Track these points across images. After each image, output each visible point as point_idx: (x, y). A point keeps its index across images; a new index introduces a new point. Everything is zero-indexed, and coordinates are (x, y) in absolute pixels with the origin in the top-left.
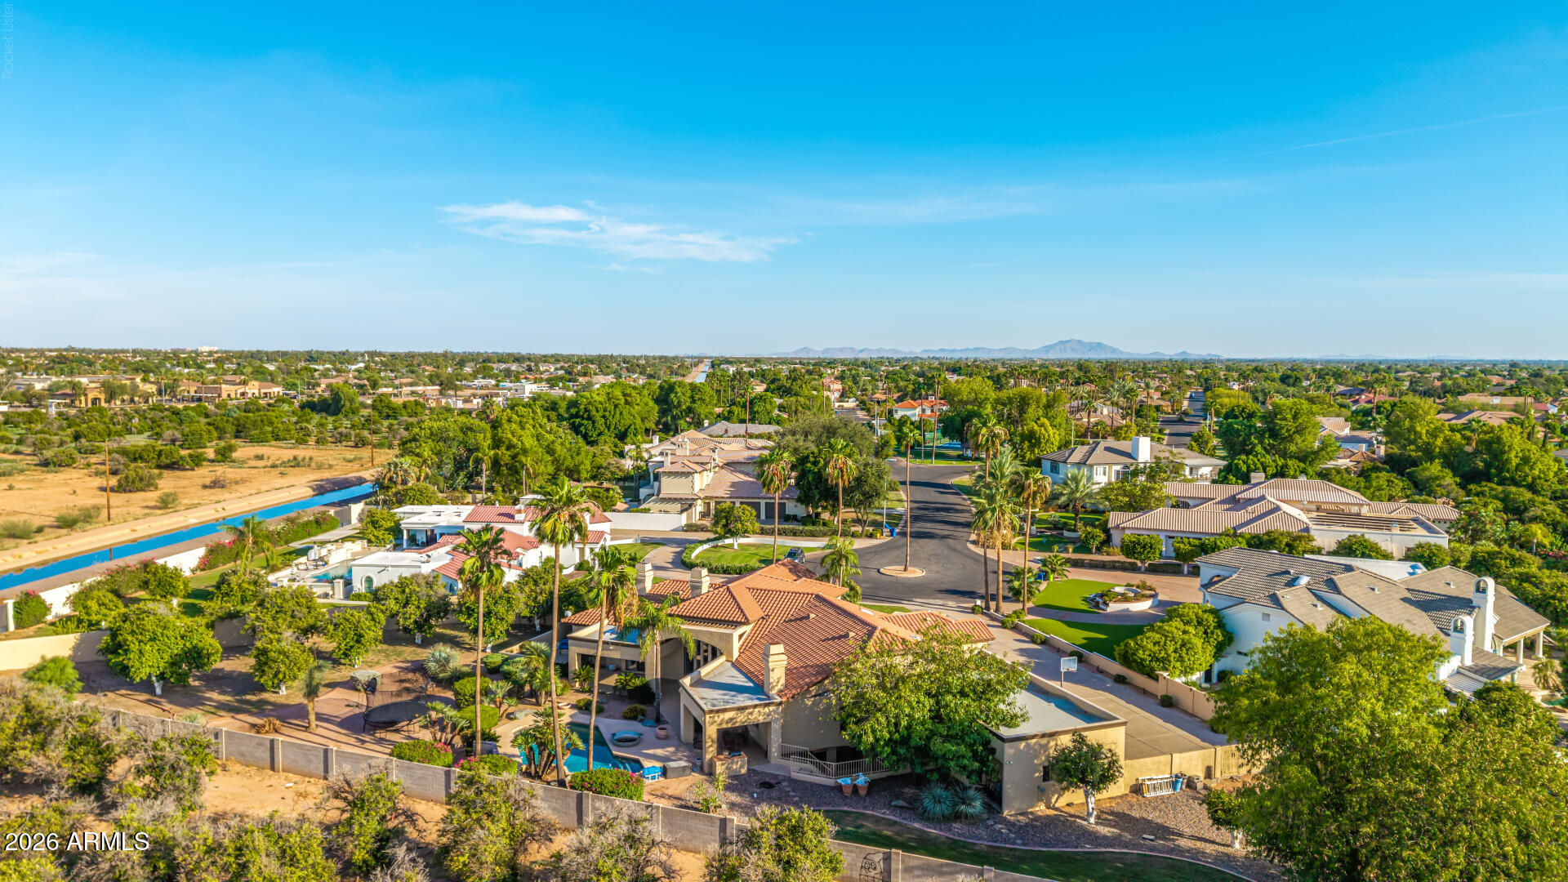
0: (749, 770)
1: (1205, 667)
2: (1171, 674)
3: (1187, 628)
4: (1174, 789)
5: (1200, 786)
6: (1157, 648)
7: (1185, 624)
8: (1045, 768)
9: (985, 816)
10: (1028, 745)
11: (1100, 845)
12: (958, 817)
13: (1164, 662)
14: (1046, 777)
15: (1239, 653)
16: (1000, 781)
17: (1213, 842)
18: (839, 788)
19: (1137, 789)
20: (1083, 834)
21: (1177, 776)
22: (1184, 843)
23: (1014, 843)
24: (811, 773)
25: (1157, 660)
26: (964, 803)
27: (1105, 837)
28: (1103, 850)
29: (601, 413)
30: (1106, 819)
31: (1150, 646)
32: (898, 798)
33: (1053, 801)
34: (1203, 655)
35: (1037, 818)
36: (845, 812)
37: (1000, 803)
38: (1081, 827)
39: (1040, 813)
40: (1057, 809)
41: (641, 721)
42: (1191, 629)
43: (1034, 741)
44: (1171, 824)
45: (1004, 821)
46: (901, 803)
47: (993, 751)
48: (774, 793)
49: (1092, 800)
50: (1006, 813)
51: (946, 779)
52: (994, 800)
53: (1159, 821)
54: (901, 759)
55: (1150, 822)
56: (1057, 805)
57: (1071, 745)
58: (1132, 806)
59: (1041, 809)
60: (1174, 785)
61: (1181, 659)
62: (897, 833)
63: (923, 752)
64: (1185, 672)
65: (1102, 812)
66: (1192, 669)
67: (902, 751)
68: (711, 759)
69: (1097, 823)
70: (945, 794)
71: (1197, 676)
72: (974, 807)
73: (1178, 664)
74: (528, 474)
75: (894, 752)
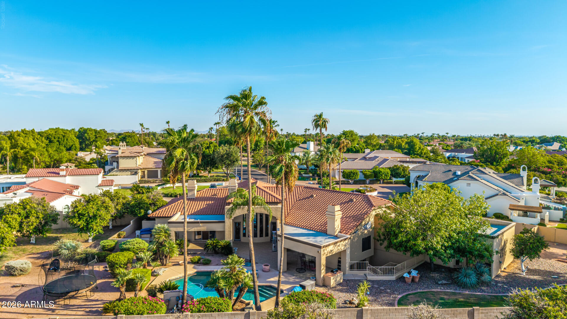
0: (343, 279)
10: (499, 240)
14: (501, 256)
29: (57, 139)
33: (502, 267)
35: (505, 277)
38: (525, 278)
40: (504, 272)
43: (500, 237)
45: (497, 281)
46: (444, 282)
50: (493, 277)
56: (502, 270)
59: (499, 273)
69: (526, 275)
74: (36, 162)
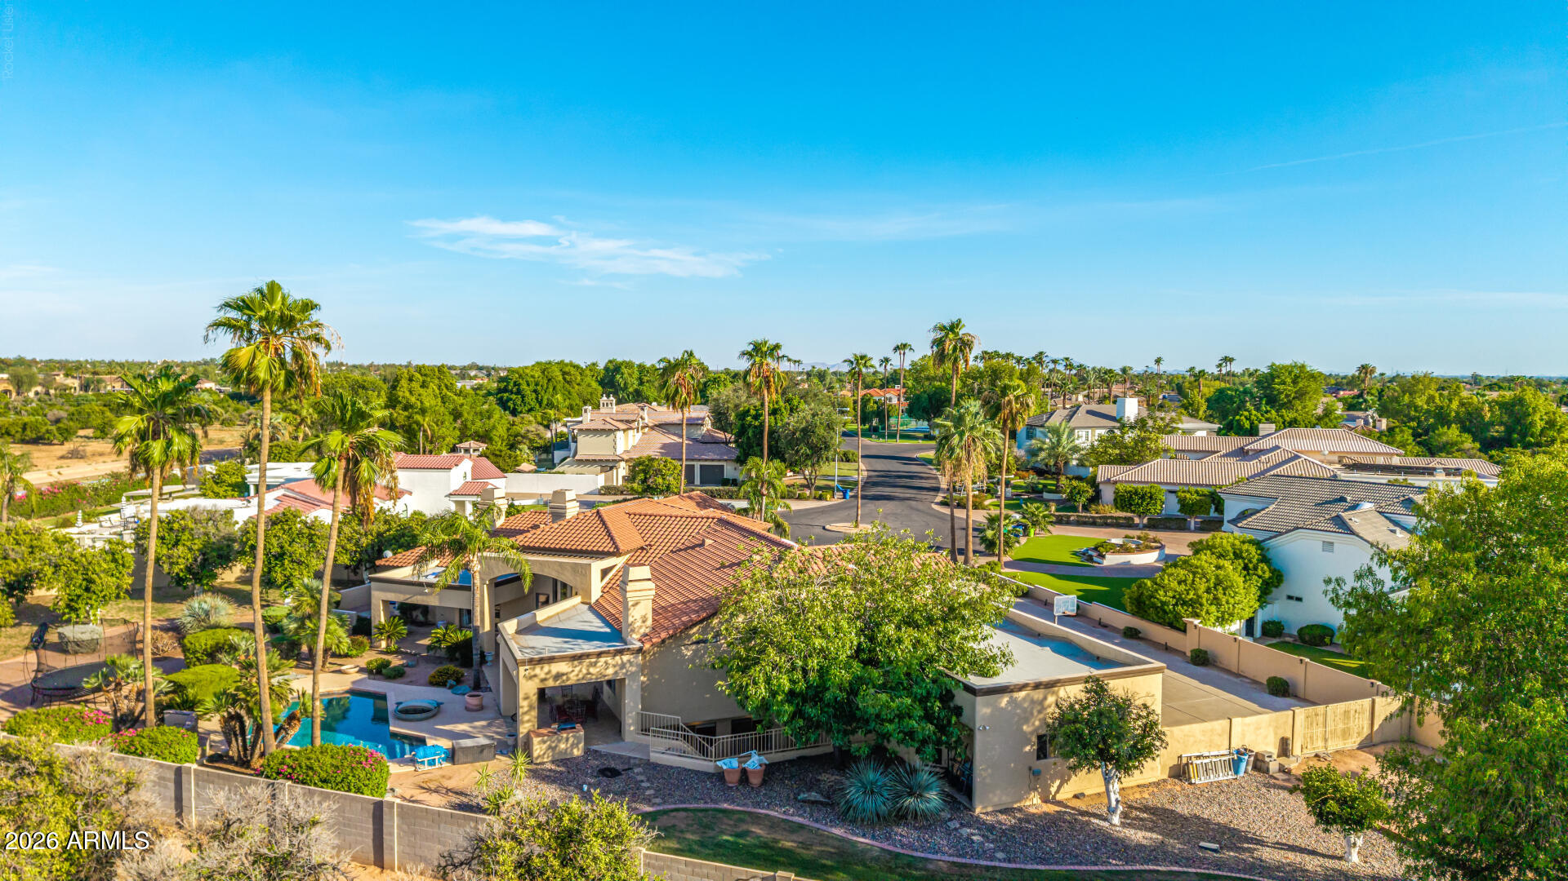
0: (587, 751)
1: (1247, 615)
2: (1204, 621)
3: (1221, 562)
4: (1236, 773)
5: (1273, 767)
6: (1183, 587)
7: (1218, 557)
8: (1040, 737)
9: (946, 815)
10: (1012, 701)
11: (1134, 860)
12: (901, 816)
13: (1194, 606)
14: (1042, 753)
15: (1290, 598)
16: (969, 761)
17: (1313, 853)
18: (720, 776)
19: (1180, 772)
20: (1104, 843)
21: (1238, 752)
22: (1268, 855)
23: (992, 858)
24: (682, 754)
25: (1184, 603)
26: (911, 794)
27: (1140, 847)
28: (1138, 867)
29: (532, 387)
30: (1137, 818)
31: (1174, 584)
32: (809, 790)
33: (1053, 790)
34: (1245, 597)
35: (1029, 818)
36: (724, 811)
37: (968, 792)
38: (1098, 831)
39: (1033, 810)
40: (1059, 803)
41: (451, 687)
42: (1227, 564)
43: (1022, 694)
44: (1240, 824)
45: (978, 823)
46: (814, 796)
47: (958, 711)
48: (617, 784)
49: (1116, 786)
50: (978, 810)
51: (881, 756)
52: (960, 790)
53: (1221, 820)
54: (813, 725)
55: (1207, 822)
56: (1059, 797)
57: (1083, 696)
58: (1174, 797)
59: (1034, 803)
60: (1235, 765)
61: (1216, 601)
62: (805, 845)
63: (847, 713)
64: (1221, 620)
65: (1130, 807)
66: (1231, 615)
67: (812, 711)
68: (528, 735)
69: (1123, 825)
70: (882, 780)
71: (1236, 626)
72: (928, 801)
73: (1213, 608)
75: (798, 713)
